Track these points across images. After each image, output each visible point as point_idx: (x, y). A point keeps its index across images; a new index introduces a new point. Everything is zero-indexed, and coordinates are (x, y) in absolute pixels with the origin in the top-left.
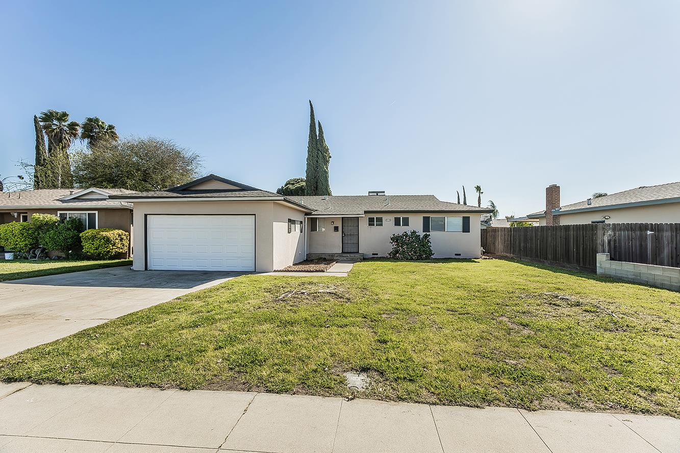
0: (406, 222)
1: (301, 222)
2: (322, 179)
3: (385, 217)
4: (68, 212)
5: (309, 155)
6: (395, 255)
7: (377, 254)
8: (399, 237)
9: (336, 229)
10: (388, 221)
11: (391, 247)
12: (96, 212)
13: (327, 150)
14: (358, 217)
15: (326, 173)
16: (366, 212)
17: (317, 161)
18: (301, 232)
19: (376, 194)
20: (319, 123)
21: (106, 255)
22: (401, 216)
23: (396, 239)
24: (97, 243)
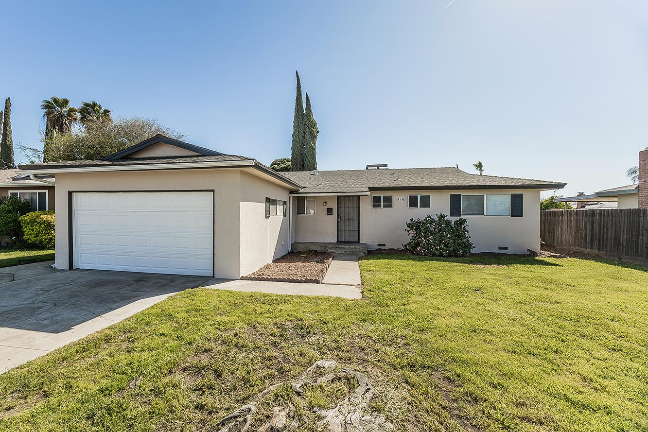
0: (426, 203)
1: (285, 203)
2: (309, 156)
3: (396, 197)
4: (18, 191)
5: (295, 131)
6: (414, 248)
7: (384, 245)
8: (420, 223)
9: (330, 211)
10: (400, 201)
11: (407, 237)
12: (47, 191)
13: (315, 124)
14: (359, 196)
15: (314, 149)
16: (371, 189)
17: (304, 137)
18: (285, 215)
19: (376, 168)
20: (307, 95)
22: (419, 194)
23: (415, 226)
24: (36, 228)
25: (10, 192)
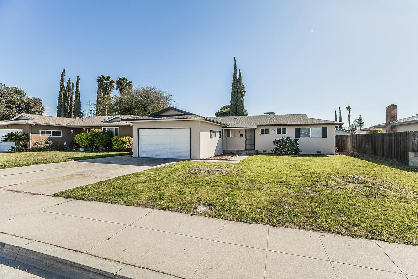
0: (284, 131)
1: (220, 132)
2: (240, 106)
3: (271, 129)
4: (106, 128)
5: (233, 91)
6: (275, 152)
7: (266, 151)
8: (278, 140)
9: (241, 136)
10: (273, 131)
11: (273, 147)
12: (119, 128)
13: (244, 88)
14: (254, 129)
15: (242, 102)
16: (258, 126)
17: (237, 95)
18: (220, 137)
19: (268, 114)
20: (239, 70)
21: (122, 149)
22: (281, 128)
23: (276, 142)
24: (118, 143)
25: (103, 128)
